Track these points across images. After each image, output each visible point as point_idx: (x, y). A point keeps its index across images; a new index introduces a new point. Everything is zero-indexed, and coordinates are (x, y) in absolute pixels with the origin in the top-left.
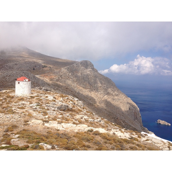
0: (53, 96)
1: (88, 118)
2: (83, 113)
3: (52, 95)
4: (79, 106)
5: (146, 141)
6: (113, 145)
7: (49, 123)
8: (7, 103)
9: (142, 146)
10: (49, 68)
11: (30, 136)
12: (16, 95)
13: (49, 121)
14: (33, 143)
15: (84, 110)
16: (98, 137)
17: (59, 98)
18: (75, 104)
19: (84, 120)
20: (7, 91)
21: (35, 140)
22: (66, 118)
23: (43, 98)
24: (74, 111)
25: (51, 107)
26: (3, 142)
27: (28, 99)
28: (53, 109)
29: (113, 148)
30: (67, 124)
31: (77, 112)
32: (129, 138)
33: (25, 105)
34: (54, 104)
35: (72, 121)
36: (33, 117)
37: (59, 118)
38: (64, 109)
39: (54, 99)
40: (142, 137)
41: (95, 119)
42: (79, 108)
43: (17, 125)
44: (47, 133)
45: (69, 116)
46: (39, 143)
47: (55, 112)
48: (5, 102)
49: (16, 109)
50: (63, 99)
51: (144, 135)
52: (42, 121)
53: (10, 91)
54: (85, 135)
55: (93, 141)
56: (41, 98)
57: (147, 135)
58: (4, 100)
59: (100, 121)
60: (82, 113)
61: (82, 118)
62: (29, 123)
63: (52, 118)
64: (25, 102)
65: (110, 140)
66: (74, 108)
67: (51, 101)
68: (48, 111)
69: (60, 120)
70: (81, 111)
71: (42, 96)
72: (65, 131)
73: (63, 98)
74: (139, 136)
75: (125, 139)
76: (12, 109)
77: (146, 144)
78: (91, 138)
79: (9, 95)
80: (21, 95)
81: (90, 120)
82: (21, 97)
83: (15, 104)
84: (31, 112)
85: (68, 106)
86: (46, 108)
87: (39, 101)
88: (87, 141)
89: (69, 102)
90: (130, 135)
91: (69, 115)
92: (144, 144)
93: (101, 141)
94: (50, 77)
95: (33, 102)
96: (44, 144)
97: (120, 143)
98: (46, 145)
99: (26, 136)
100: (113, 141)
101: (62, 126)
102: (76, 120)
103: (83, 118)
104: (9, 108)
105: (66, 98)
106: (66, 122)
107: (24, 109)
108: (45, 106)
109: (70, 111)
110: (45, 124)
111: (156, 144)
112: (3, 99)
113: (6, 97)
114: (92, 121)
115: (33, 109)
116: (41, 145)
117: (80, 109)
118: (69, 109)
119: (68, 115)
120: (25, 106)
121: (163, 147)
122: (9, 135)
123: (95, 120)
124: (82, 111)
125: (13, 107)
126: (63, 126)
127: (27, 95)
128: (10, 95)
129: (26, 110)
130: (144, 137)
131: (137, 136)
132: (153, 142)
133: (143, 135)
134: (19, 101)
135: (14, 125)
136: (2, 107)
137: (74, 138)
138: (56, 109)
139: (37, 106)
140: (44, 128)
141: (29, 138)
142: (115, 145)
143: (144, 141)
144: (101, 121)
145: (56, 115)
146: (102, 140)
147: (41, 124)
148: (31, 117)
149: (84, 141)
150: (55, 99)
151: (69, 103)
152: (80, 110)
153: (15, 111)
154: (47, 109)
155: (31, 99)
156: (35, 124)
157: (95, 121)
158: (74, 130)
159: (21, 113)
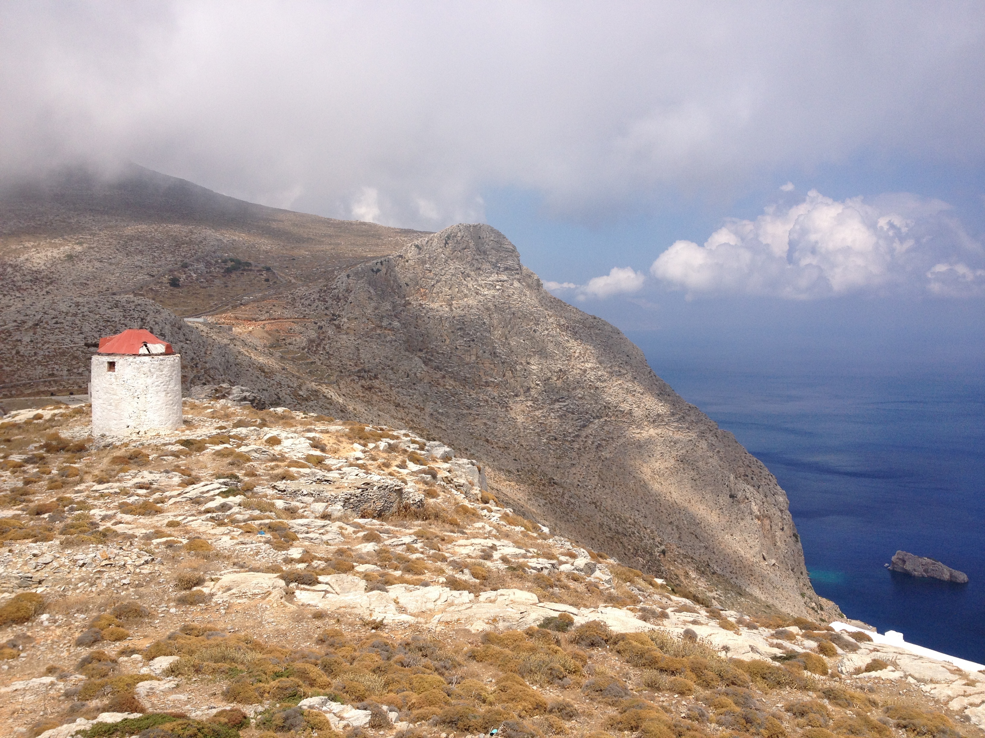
0: (311, 435)
1: (524, 556)
2: (488, 528)
3: (300, 428)
4: (458, 487)
5: (870, 668)
6: (697, 699)
7: (319, 587)
8: (52, 481)
9: (852, 697)
10: (265, 275)
11: (233, 660)
12: (96, 434)
13: (321, 578)
14: (261, 702)
15: (490, 511)
16: (604, 657)
17: (345, 444)
18: (434, 477)
19: (503, 567)
20: (40, 411)
21: (273, 683)
22: (400, 558)
23: (253, 447)
24: (437, 516)
25: (306, 499)
26: (91, 697)
27: (171, 458)
28: (320, 507)
29: (702, 715)
30: (417, 592)
31: (453, 523)
32: (775, 658)
33: (158, 490)
34: (319, 481)
35: (441, 572)
36: (218, 556)
37: (362, 560)
38: (379, 505)
39: (318, 453)
40: (840, 651)
41: (563, 558)
42: (460, 497)
43: (145, 604)
44: (321, 641)
45: (419, 545)
46: (296, 696)
47: (335, 526)
48: (40, 479)
49: (110, 513)
50: (364, 452)
51: (853, 640)
52: (282, 577)
53: (62, 415)
54: (533, 650)
55: (585, 682)
56: (243, 449)
57: (869, 639)
58: (32, 469)
59: (590, 569)
60: (479, 525)
61: (487, 555)
62: (206, 591)
63: (327, 560)
64: (156, 476)
65: (673, 673)
66: (431, 501)
67: (303, 466)
68: (295, 523)
69: (373, 567)
70: (474, 515)
71: (246, 437)
72: (416, 628)
73: (365, 445)
74: (825, 643)
75: (754, 663)
76: (88, 517)
77: (871, 690)
78: (572, 663)
79: (56, 437)
80: (127, 432)
81: (533, 562)
82: (126, 445)
83: (97, 487)
84: (202, 529)
85: (400, 492)
86: (280, 504)
87: (232, 464)
88: (550, 683)
89: (403, 466)
90: (775, 641)
91: (415, 542)
92: (862, 688)
93: (626, 675)
94: (268, 327)
95: (202, 474)
96: (324, 703)
97: (732, 688)
98: (335, 706)
99: (213, 665)
100: (694, 676)
101: (396, 602)
102: (459, 566)
103: (496, 555)
104: (72, 509)
105: (382, 444)
106: (408, 576)
107: (158, 511)
108: (270, 492)
109: (416, 516)
110: (297, 593)
111: (926, 688)
112: (28, 461)
113: (41, 447)
114: (545, 572)
115: (207, 511)
116: (311, 707)
117: (466, 503)
118: (407, 507)
119: (407, 540)
120: (157, 495)
121: (966, 701)
122: (114, 661)
123: (561, 563)
124: (480, 518)
125: (94, 507)
126: (402, 601)
127: (158, 435)
128: (65, 434)
129: (169, 517)
130: (854, 649)
131: (813, 644)
132: (906, 676)
133: (846, 637)
134: (122, 470)
135: (126, 607)
136: (31, 505)
137: (475, 666)
138: (337, 509)
139: (225, 494)
140: (298, 618)
141: (230, 673)
142: (706, 700)
143: (858, 671)
144: (593, 571)
145: (344, 543)
146: (632, 671)
147: (276, 594)
148: (207, 557)
149: (534, 682)
150: (323, 450)
151: (404, 471)
152: (465, 510)
153: (109, 524)
154: (287, 509)
155: (187, 455)
156: (243, 595)
157: (563, 568)
158: (469, 620)
159: (148, 538)
